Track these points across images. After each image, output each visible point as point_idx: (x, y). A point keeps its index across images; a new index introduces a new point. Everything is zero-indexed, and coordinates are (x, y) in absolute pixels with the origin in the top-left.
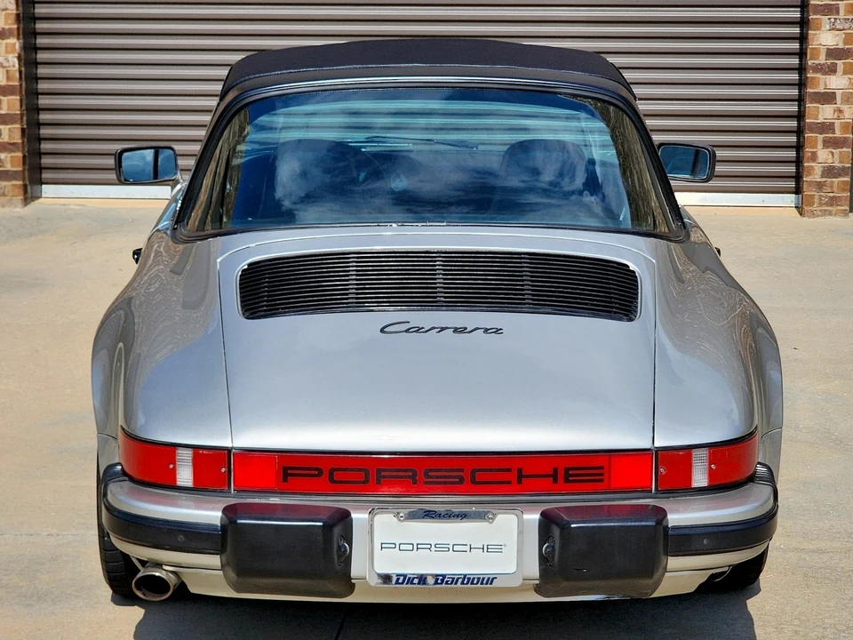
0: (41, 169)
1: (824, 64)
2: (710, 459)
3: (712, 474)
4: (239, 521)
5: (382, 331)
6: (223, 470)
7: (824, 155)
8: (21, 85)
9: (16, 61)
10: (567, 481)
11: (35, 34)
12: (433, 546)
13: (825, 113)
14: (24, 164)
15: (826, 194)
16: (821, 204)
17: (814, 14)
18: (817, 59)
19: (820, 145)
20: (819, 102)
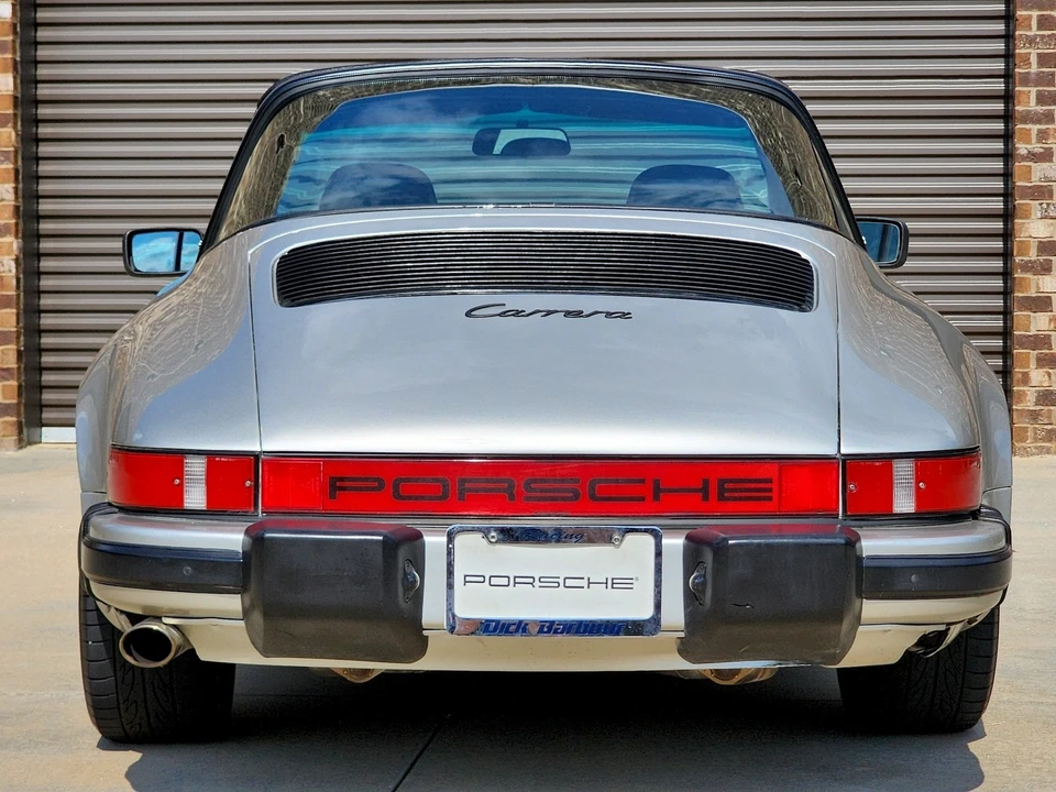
0: (41, 406)
1: (1035, 261)
2: (916, 473)
3: (920, 497)
4: (268, 535)
5: (468, 314)
6: (248, 483)
7: (1038, 376)
8: (18, 296)
9: (13, 264)
10: (721, 497)
11: (39, 236)
12: (537, 580)
13: (1039, 323)
14: (19, 395)
15: (1043, 427)
16: (1036, 440)
17: (1021, 198)
18: (1027, 254)
19: (1033, 364)
20: (1031, 310)
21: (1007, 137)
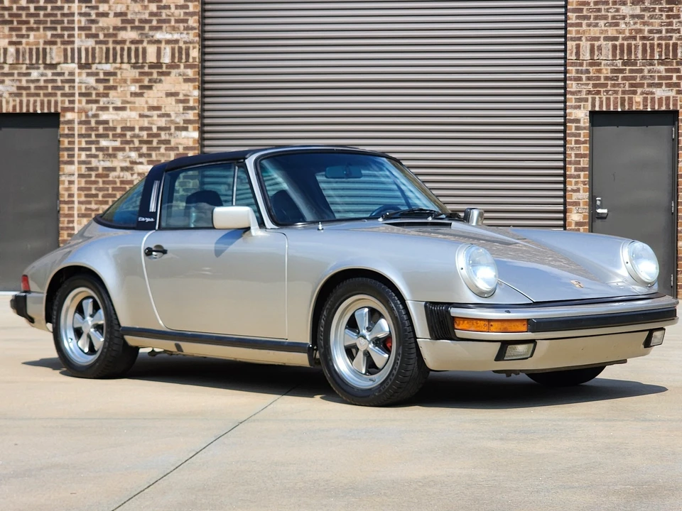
17: (569, 206)
18: (571, 226)
21: (564, 183)
